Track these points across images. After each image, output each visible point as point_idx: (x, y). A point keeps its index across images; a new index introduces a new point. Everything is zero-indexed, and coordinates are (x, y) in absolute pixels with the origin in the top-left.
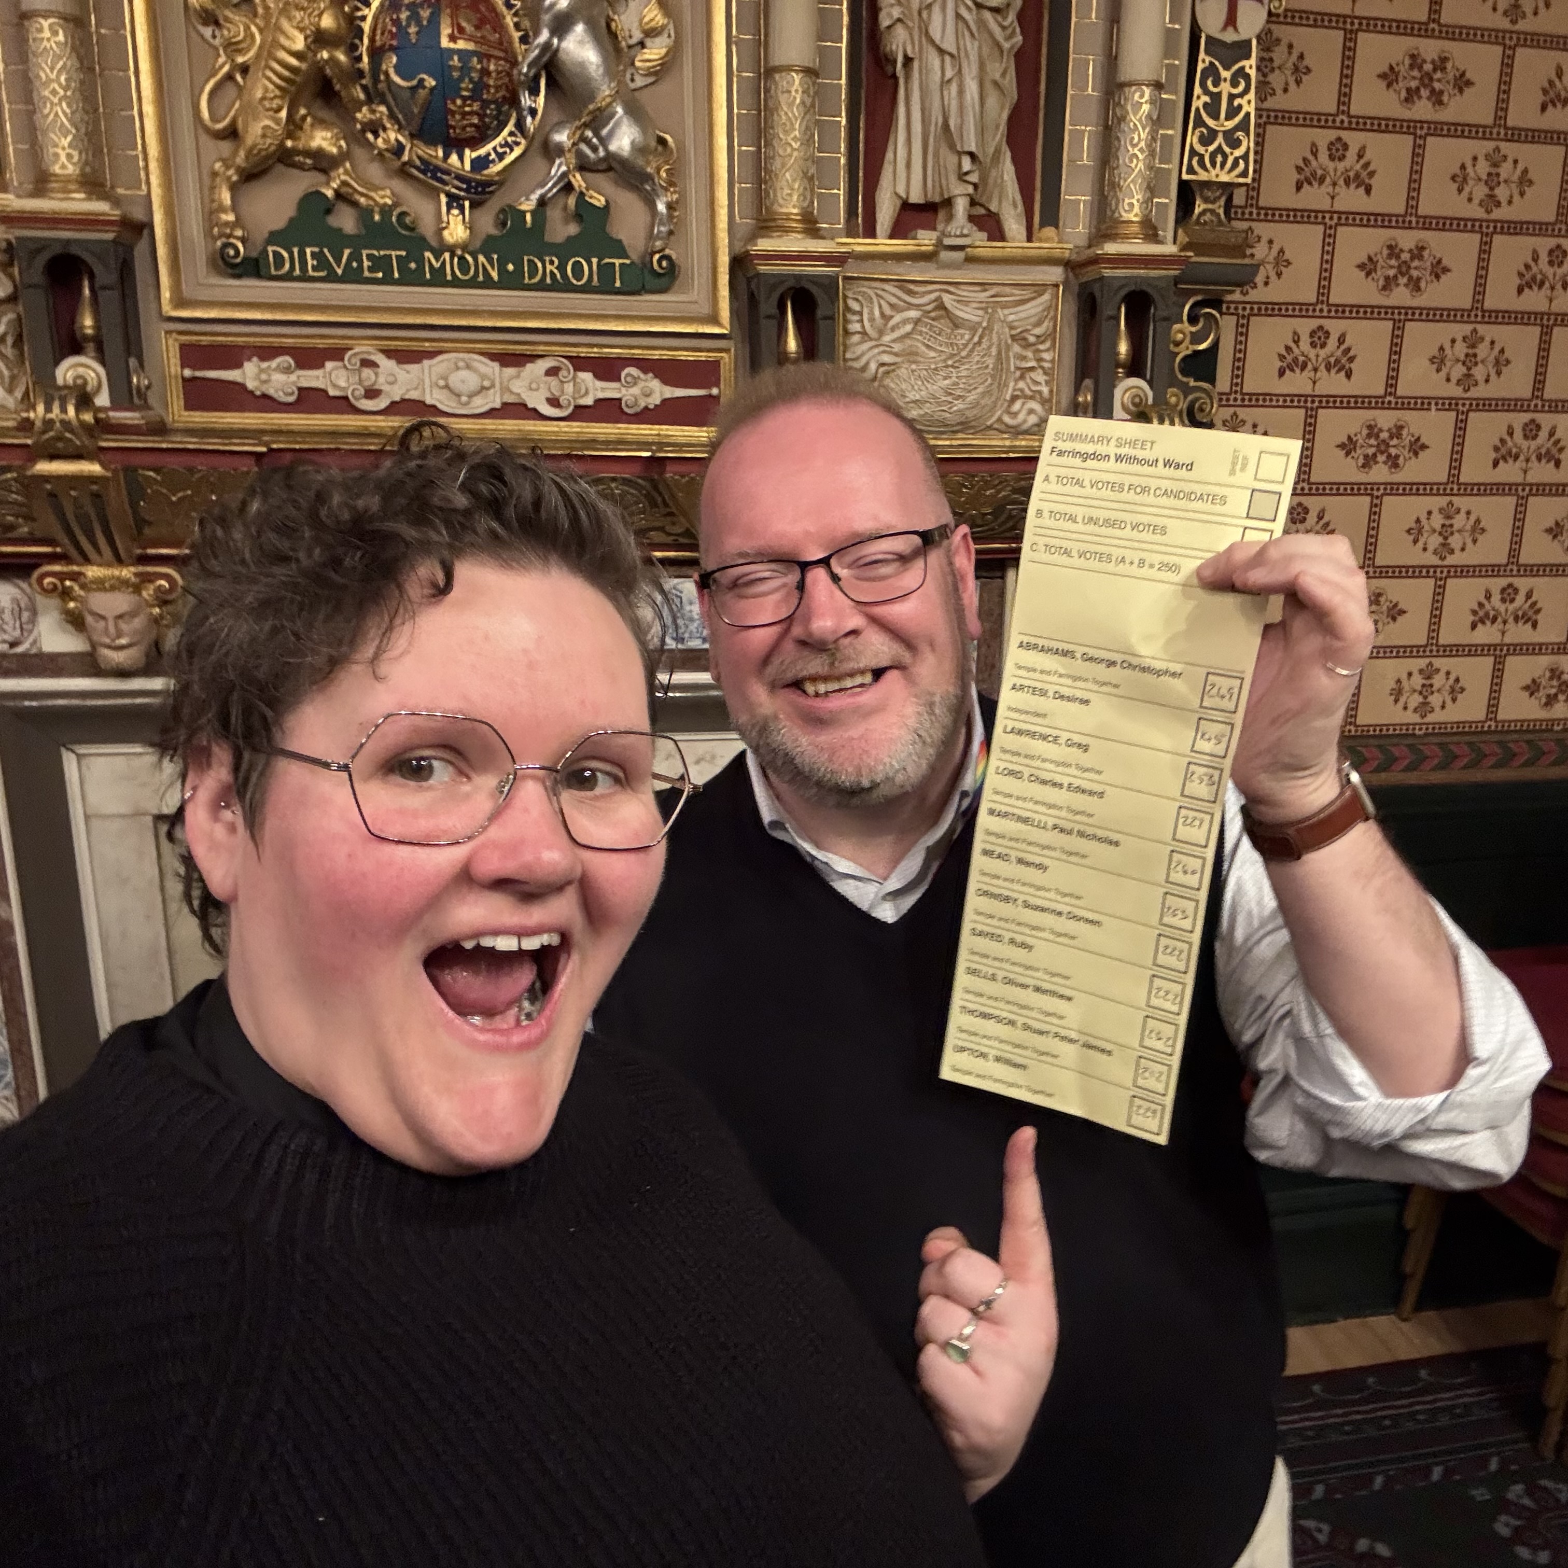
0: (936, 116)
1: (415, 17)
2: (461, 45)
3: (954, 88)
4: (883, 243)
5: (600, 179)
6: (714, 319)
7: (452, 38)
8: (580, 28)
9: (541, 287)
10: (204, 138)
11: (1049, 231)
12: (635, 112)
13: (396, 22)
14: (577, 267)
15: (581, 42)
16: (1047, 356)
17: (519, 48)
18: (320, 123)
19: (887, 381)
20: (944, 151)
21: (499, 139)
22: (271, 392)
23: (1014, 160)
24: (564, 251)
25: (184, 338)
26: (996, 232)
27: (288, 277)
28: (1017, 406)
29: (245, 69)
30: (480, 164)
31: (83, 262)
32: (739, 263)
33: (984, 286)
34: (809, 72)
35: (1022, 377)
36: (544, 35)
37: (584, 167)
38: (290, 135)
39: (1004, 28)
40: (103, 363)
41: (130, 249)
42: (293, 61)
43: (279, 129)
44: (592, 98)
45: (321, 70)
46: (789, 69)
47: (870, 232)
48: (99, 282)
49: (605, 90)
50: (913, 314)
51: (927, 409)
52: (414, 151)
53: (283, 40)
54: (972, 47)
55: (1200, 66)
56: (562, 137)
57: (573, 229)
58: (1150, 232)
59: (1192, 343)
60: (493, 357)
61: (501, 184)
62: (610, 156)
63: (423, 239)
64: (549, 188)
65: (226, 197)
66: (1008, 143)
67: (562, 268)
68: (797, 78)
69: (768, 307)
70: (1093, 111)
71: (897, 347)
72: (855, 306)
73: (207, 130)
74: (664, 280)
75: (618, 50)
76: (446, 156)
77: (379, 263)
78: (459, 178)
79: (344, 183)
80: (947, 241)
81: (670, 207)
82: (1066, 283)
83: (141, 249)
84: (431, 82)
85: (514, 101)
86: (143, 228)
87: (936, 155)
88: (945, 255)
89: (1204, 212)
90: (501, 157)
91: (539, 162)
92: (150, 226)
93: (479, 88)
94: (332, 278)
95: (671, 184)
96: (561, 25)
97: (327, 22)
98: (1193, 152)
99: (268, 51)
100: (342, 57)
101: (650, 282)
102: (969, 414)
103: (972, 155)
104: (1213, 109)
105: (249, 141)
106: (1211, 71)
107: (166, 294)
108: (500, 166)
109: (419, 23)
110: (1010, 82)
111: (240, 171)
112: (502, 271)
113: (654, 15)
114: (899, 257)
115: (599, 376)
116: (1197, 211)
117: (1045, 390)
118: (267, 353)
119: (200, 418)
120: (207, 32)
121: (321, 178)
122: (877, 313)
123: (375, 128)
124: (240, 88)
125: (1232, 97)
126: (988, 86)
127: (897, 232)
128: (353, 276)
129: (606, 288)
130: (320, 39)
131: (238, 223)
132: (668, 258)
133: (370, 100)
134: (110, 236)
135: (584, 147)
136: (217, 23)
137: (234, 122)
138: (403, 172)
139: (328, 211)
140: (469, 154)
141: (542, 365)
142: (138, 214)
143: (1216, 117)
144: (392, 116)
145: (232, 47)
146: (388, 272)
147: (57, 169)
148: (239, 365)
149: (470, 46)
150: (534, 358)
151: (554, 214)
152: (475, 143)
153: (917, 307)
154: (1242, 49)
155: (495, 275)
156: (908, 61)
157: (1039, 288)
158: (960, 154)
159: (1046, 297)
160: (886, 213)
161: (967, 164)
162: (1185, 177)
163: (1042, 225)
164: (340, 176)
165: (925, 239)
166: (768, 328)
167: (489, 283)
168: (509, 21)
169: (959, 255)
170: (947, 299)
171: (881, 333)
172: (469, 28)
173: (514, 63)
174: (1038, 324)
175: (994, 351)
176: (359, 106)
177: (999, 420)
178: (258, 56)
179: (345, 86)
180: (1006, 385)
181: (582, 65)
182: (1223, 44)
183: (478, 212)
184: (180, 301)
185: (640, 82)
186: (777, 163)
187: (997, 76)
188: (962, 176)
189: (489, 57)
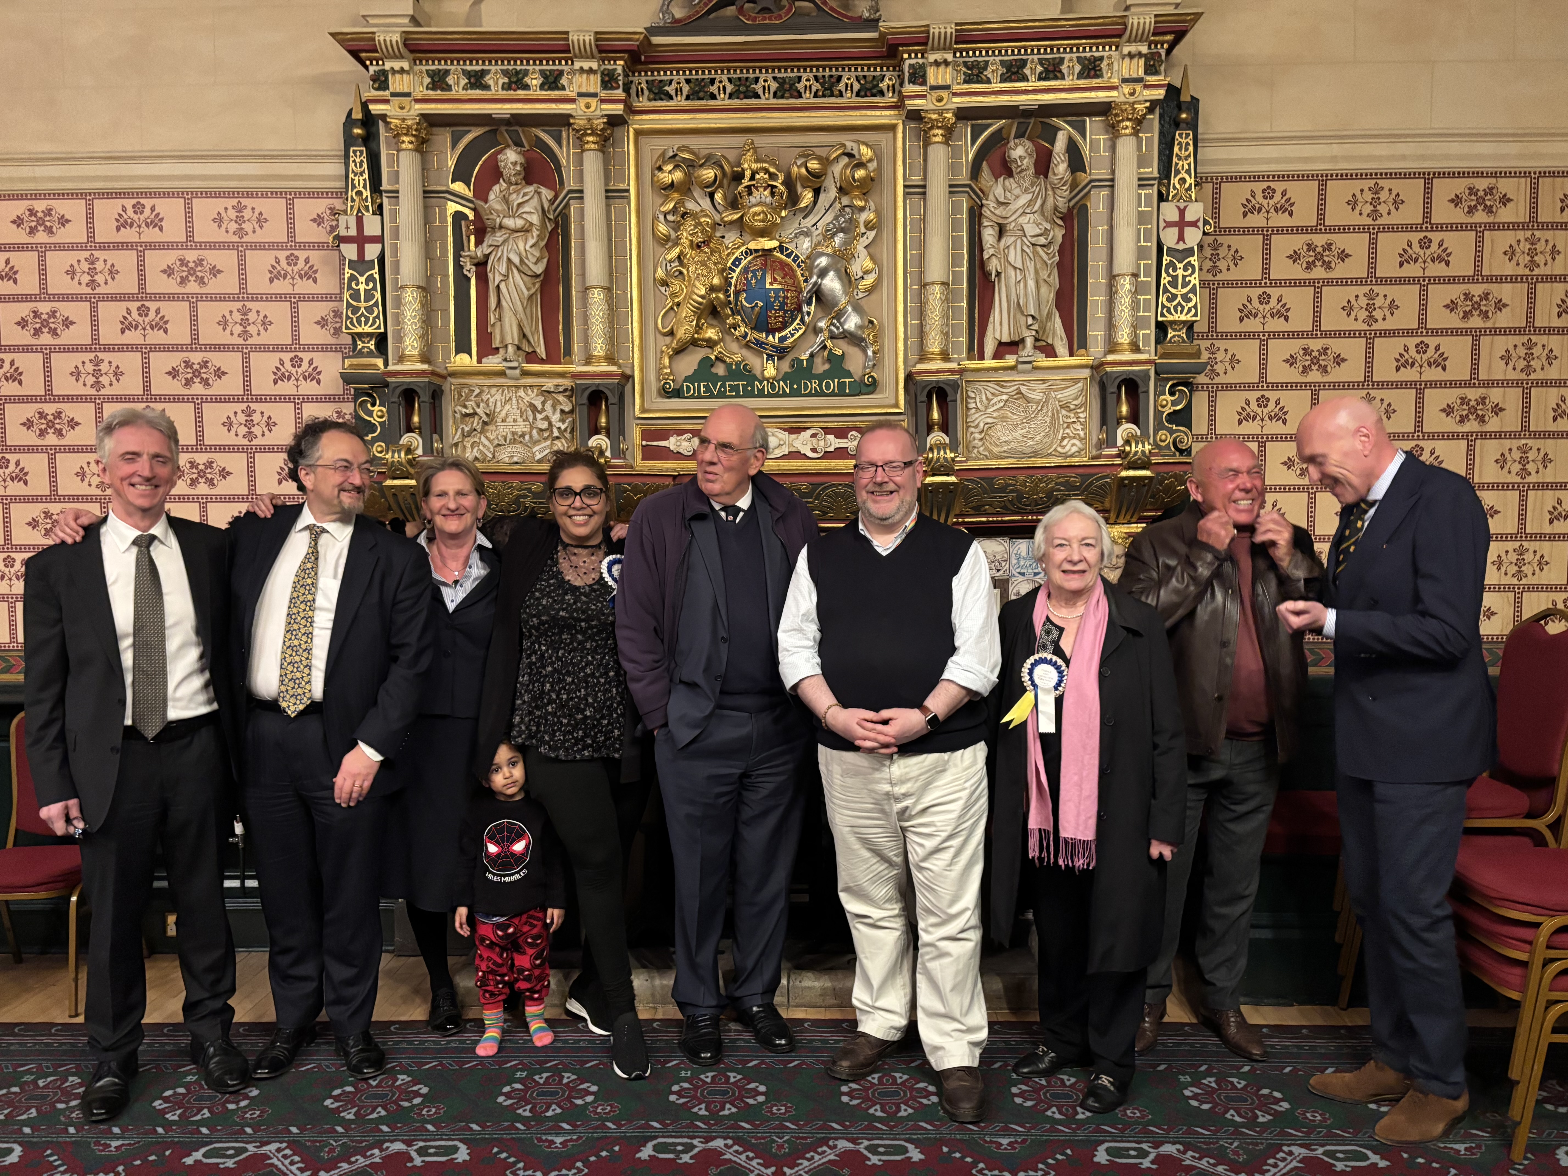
0: (1014, 297)
1: (755, 276)
2: (775, 286)
3: (1022, 284)
4: (988, 363)
5: (840, 342)
6: (896, 406)
7: (771, 284)
8: (832, 274)
9: (810, 395)
10: (658, 336)
11: (1083, 351)
12: (858, 309)
13: (747, 279)
14: (828, 384)
15: (832, 280)
16: (1081, 415)
17: (803, 284)
18: (711, 326)
19: (990, 432)
20: (1019, 315)
21: (792, 327)
22: (681, 451)
23: (1061, 317)
24: (820, 378)
25: (644, 427)
26: (1049, 351)
27: (692, 397)
28: (1065, 442)
29: (678, 304)
30: (783, 339)
31: (603, 393)
32: (909, 378)
33: (1044, 381)
34: (945, 284)
35: (1068, 427)
36: (815, 278)
37: (832, 337)
38: (697, 332)
39: (1048, 254)
40: (609, 438)
41: (623, 387)
42: (700, 300)
43: (692, 330)
44: (836, 305)
45: (712, 302)
46: (933, 283)
47: (981, 357)
48: (610, 401)
49: (843, 300)
50: (1005, 397)
51: (1013, 445)
52: (752, 335)
53: (696, 291)
54: (1031, 266)
55: (1165, 263)
56: (822, 324)
57: (827, 366)
58: (1135, 347)
59: (1172, 405)
60: (785, 430)
61: (793, 348)
62: (845, 331)
63: (755, 375)
64: (815, 348)
65: (666, 361)
66: (1058, 307)
67: (820, 385)
68: (937, 287)
69: (923, 397)
70: (1103, 289)
71: (995, 414)
72: (973, 395)
73: (660, 332)
74: (871, 388)
75: (850, 281)
76: (767, 337)
77: (735, 388)
78: (772, 346)
79: (720, 352)
80: (1021, 360)
81: (874, 353)
82: (1092, 377)
83: (628, 388)
84: (760, 304)
85: (799, 309)
86: (629, 378)
87: (1015, 317)
88: (1020, 367)
89: (1174, 336)
90: (792, 335)
91: (811, 336)
92: (633, 377)
93: (783, 305)
94: (712, 396)
95: (875, 342)
96: (823, 273)
97: (716, 281)
98: (1163, 306)
99: (689, 297)
100: (721, 296)
101: (864, 390)
102: (1038, 447)
103: (1033, 317)
104: (1174, 283)
105: (678, 337)
106: (1171, 265)
107: (637, 407)
108: (792, 340)
109: (756, 278)
110: (1055, 279)
111: (674, 350)
112: (791, 388)
113: (868, 264)
114: (996, 369)
115: (837, 437)
116: (1169, 336)
117: (1082, 433)
118: (680, 433)
119: (649, 463)
120: (663, 289)
121: (709, 350)
122: (984, 398)
123: (735, 326)
124: (676, 313)
125: (1184, 277)
126: (1042, 283)
127: (997, 356)
128: (722, 395)
129: (841, 393)
130: (712, 289)
131: (671, 373)
132: (872, 377)
133: (733, 314)
134: (616, 381)
135: (832, 328)
136: (667, 285)
137: (672, 329)
138: (747, 346)
139: (712, 366)
140: (777, 335)
141: (809, 432)
142: (628, 372)
143: (1176, 287)
144: (743, 320)
145: (673, 295)
146: (738, 392)
147: (596, 353)
148: (667, 438)
149: (779, 287)
150: (805, 429)
151: (818, 360)
152: (780, 330)
153: (1007, 393)
154: (1189, 252)
155: (788, 391)
156: (998, 274)
157: (1076, 381)
158: (1027, 316)
159: (1080, 384)
160: (990, 347)
161: (1030, 321)
162: (1160, 319)
163: (1079, 348)
164: (718, 348)
165: (1010, 360)
166: (923, 407)
167: (784, 395)
168: (799, 272)
169: (1029, 366)
170: (1023, 389)
171: (986, 408)
172: (779, 279)
173: (800, 292)
174: (1076, 399)
175: (1050, 414)
176: (728, 317)
177: (1055, 450)
178: (685, 298)
179: (723, 309)
180: (1058, 431)
181: (832, 290)
182: (1177, 250)
183: (781, 362)
184: (644, 410)
185: (861, 295)
186: (928, 327)
187: (1045, 277)
188: (1028, 327)
189: (788, 291)
